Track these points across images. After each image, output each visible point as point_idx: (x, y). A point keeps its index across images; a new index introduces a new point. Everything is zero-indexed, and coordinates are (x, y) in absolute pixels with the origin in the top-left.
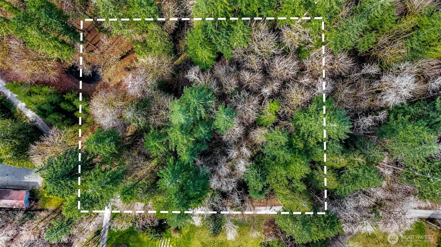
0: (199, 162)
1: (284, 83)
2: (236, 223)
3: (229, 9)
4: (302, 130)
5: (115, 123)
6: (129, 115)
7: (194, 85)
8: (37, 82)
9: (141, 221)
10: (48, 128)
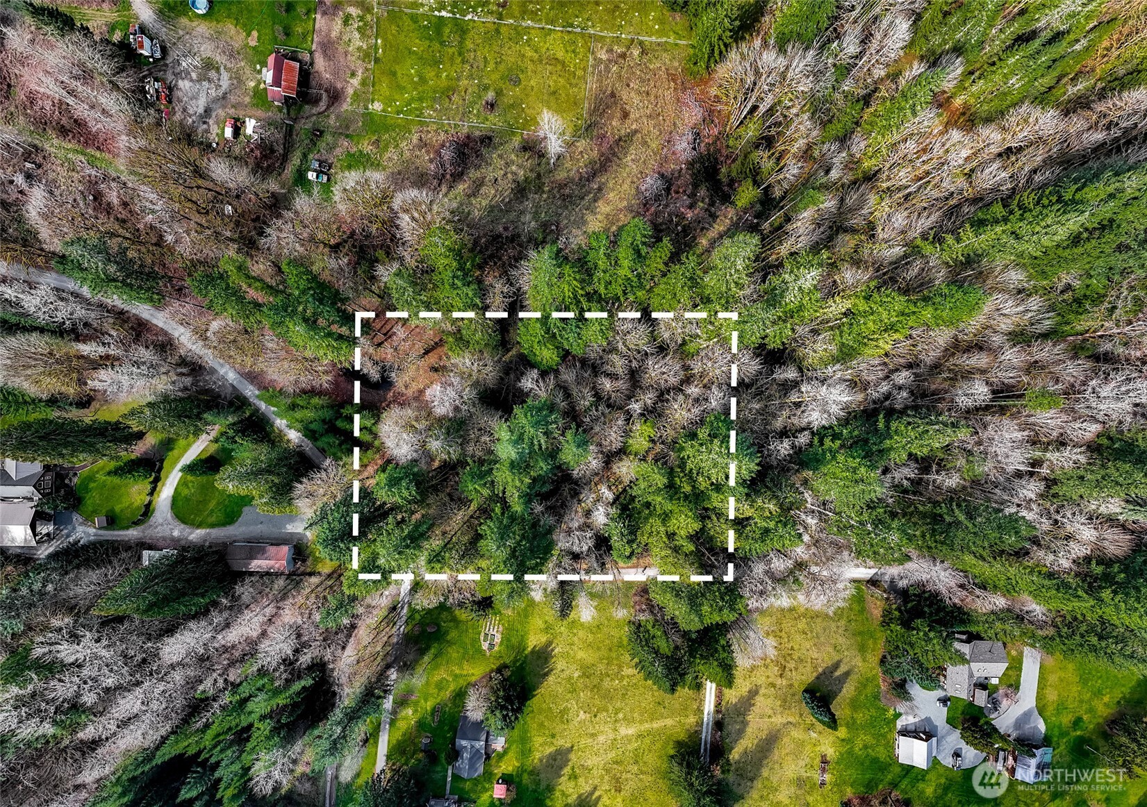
0: (539, 508)
1: (662, 394)
2: (592, 596)
3: (581, 292)
4: (689, 465)
5: (414, 454)
6: (435, 445)
7: (529, 401)
8: (304, 392)
9: (456, 595)
10: (320, 454)
